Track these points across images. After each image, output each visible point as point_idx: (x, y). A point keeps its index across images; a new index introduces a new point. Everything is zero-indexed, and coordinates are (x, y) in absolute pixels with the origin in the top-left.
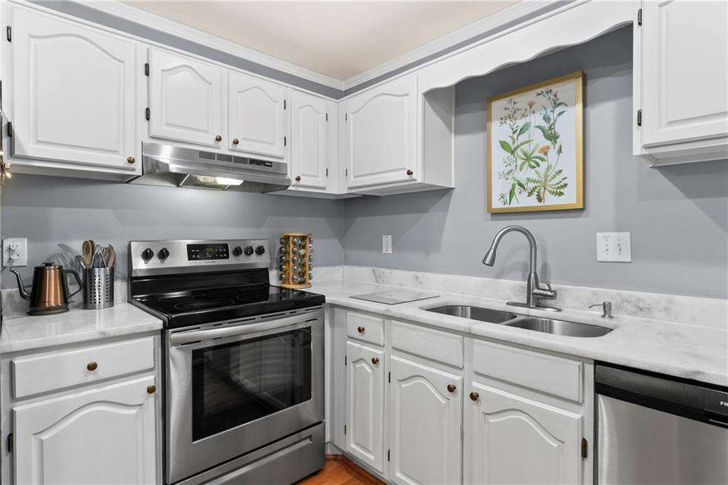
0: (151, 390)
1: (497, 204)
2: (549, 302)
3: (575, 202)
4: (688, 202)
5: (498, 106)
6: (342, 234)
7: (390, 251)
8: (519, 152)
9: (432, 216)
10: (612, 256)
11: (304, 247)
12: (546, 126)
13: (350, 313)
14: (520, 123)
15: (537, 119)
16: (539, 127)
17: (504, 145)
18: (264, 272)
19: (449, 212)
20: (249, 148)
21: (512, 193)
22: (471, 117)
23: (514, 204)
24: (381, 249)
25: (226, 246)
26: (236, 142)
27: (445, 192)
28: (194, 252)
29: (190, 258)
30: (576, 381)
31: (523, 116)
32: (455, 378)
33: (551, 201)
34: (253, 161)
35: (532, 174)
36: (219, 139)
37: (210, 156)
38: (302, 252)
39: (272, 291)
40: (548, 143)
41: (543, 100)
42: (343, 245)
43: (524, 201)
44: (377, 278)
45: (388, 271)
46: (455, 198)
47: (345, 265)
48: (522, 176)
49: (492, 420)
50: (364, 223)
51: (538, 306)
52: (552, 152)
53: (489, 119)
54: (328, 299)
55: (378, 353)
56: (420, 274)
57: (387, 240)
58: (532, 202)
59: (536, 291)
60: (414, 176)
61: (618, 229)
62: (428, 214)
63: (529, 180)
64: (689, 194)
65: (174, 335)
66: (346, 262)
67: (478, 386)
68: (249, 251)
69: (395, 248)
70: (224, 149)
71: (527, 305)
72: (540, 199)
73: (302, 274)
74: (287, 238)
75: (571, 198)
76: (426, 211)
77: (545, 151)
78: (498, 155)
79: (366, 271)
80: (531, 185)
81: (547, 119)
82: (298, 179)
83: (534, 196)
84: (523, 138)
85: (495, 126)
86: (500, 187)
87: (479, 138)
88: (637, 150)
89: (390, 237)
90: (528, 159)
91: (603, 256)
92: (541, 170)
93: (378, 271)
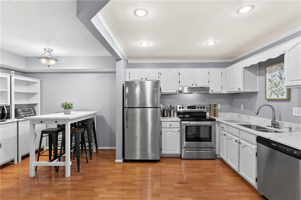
0: (179, 131)
1: (268, 97)
3: (286, 98)
5: (268, 69)
6: (231, 103)
7: (243, 109)
8: (273, 82)
9: (253, 99)
11: (215, 107)
12: (280, 75)
13: (221, 124)
14: (273, 74)
15: (277, 73)
16: (278, 75)
17: (269, 80)
18: (205, 113)
19: (257, 99)
20: (200, 85)
21: (271, 94)
22: (262, 71)
23: (272, 98)
24: (241, 108)
25: (196, 106)
26: (196, 84)
27: (256, 93)
28: (189, 107)
29: (188, 109)
31: (274, 72)
33: (281, 97)
34: (200, 88)
35: (276, 89)
36: (193, 84)
37: (191, 88)
38: (215, 108)
39: (207, 117)
40: (280, 80)
41: (278, 68)
42: (231, 107)
43: (274, 97)
44: (239, 117)
46: (259, 94)
47: (232, 112)
48: (274, 89)
49: (243, 148)
50: (237, 100)
51: (275, 127)
52: (281, 83)
53: (266, 72)
55: (226, 133)
56: (249, 116)
57: (242, 106)
58: (276, 98)
59: (274, 123)
60: (241, 90)
61: (298, 106)
63: (275, 91)
65: (183, 122)
66: (232, 111)
68: (201, 108)
69: (244, 108)
70: (194, 86)
71: (271, 127)
72: (278, 97)
73: (215, 114)
74: (211, 105)
76: (251, 98)
77: (279, 82)
78: (268, 83)
79: (237, 114)
81: (280, 73)
82: (212, 91)
83: (277, 96)
84: (274, 78)
85: (267, 74)
86: (269, 92)
87: (264, 77)
89: (243, 105)
90: (275, 85)
91: (294, 114)
92: (279, 88)
93: (240, 114)
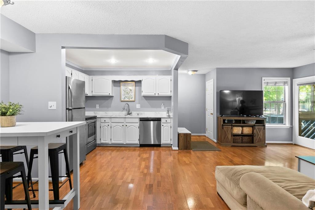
1: (122, 100)
2: (131, 114)
4: (146, 101)
7: (98, 108)
8: (126, 92)
9: (109, 101)
10: (138, 108)
13: (101, 119)
16: (129, 88)
19: (113, 101)
21: (125, 98)
23: (125, 100)
24: (96, 107)
27: (112, 97)
30: (138, 120)
31: (126, 86)
32: (123, 124)
33: (131, 100)
35: (128, 95)
40: (130, 91)
43: (126, 99)
44: (95, 114)
45: (98, 112)
46: (114, 98)
48: (126, 96)
49: (129, 128)
52: (131, 92)
54: (97, 117)
55: (109, 124)
56: (106, 112)
58: (128, 100)
59: (129, 113)
60: (110, 94)
61: (139, 104)
62: (108, 101)
63: (127, 96)
64: (146, 100)
67: (126, 124)
72: (129, 99)
75: (133, 100)
76: (108, 100)
77: (130, 92)
78: (122, 91)
79: (93, 112)
80: (128, 97)
84: (126, 90)
85: (121, 87)
86: (123, 97)
87: (119, 88)
88: (142, 95)
89: (98, 105)
90: (127, 93)
91: (137, 107)
92: (129, 95)
93: (95, 112)
